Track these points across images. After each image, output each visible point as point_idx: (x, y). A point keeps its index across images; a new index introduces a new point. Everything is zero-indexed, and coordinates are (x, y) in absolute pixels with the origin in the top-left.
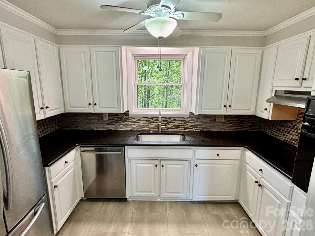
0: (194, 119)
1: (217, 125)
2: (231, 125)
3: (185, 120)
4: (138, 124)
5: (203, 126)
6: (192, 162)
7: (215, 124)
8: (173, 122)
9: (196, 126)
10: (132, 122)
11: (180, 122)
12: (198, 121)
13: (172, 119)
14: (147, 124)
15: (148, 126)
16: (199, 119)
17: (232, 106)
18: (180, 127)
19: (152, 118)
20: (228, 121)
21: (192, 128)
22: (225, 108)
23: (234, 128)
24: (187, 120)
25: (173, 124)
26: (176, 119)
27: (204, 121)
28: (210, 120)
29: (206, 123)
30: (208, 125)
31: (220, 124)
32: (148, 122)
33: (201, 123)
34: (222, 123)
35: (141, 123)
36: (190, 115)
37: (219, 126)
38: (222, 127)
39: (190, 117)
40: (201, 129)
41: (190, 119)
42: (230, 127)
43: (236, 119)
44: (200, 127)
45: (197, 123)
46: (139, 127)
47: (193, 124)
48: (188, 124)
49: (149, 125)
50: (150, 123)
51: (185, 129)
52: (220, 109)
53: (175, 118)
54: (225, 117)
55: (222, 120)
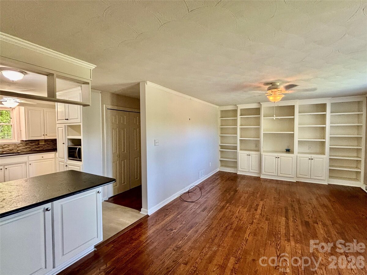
0: (24, 144)
1: (40, 147)
2: (49, 146)
3: (17, 145)
5: (31, 148)
6: (27, 163)
7: (39, 146)
8: (8, 147)
9: (26, 148)
11: (13, 147)
12: (27, 145)
13: (6, 145)
17: (48, 135)
18: (14, 150)
20: (47, 144)
21: (23, 149)
22: (44, 136)
23: (51, 147)
24: (19, 145)
28: (36, 144)
29: (33, 146)
30: (34, 147)
31: (42, 146)
33: (30, 146)
34: (43, 145)
36: (21, 142)
37: (42, 147)
38: (43, 147)
40: (30, 150)
41: (21, 144)
42: (49, 147)
43: (52, 142)
44: (29, 148)
45: (26, 147)
47: (24, 147)
48: (20, 147)
51: (18, 150)
52: (41, 137)
53: (9, 145)
54: (45, 142)
55: (44, 143)
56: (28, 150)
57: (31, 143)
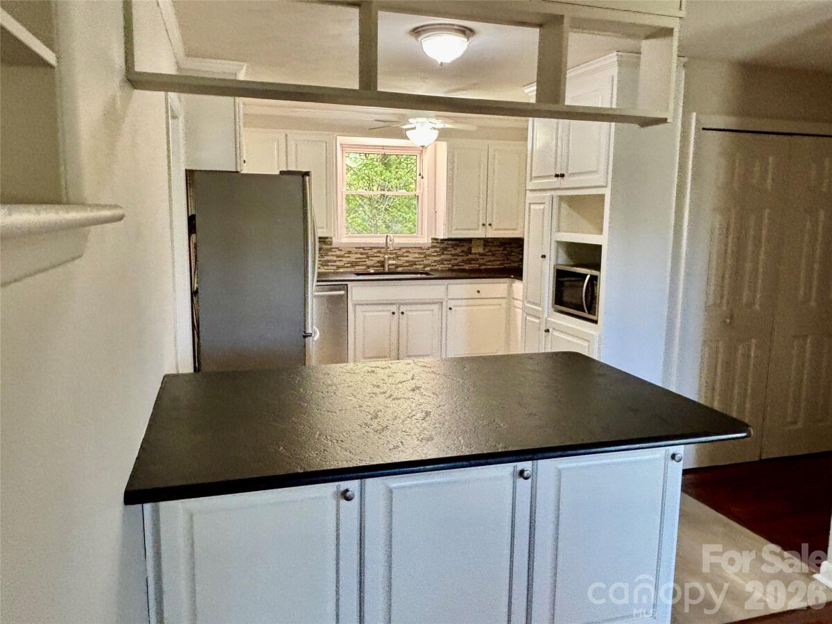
0: (438, 249)
1: (473, 260)
2: (493, 258)
3: (424, 251)
4: (348, 259)
5: (453, 262)
6: (444, 303)
7: (470, 256)
8: (406, 254)
9: (441, 262)
10: (338, 256)
11: (417, 255)
12: (445, 253)
13: (404, 250)
14: (364, 260)
15: (364, 263)
16: (445, 249)
17: (494, 226)
18: (417, 263)
19: (371, 248)
20: (490, 251)
21: (435, 264)
22: (484, 227)
23: (498, 263)
24: (429, 252)
25: (407, 259)
26: (410, 250)
27: (453, 252)
28: (463, 251)
29: (457, 255)
30: (460, 259)
31: (477, 256)
32: (365, 256)
33: (450, 257)
34: (481, 255)
35: (353, 258)
36: (432, 243)
37: (477, 260)
38: (481, 261)
39: (433, 247)
40: (450, 266)
41: (433, 250)
42: (493, 261)
43: (501, 249)
44: (449, 262)
45: (443, 257)
46: (349, 265)
47: (438, 258)
48: (430, 258)
49: (365, 261)
50: (368, 257)
51: (426, 266)
52: (477, 229)
53: (408, 249)
54: (485, 245)
55: (481, 250)
56: (447, 266)
57: (453, 246)
